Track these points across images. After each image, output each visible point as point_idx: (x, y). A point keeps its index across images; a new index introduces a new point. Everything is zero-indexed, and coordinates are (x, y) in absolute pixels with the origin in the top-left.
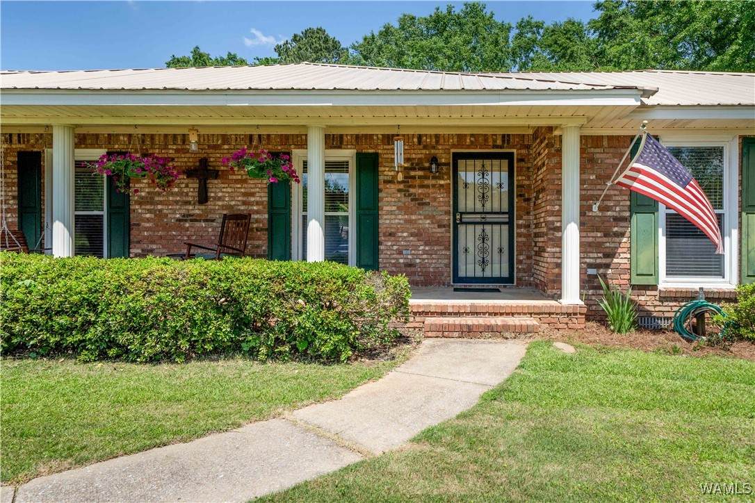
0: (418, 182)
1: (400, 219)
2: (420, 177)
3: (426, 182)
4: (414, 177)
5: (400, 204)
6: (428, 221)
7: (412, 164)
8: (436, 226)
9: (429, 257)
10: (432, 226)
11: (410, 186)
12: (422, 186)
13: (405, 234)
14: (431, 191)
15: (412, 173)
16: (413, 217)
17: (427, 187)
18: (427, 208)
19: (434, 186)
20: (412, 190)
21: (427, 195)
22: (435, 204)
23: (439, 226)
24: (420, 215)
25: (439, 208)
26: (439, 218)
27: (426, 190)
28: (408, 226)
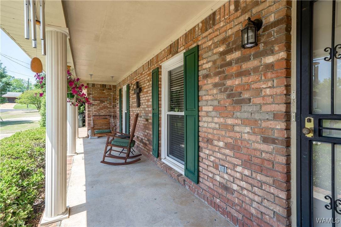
0: (234, 69)
1: (216, 123)
2: (238, 61)
3: (246, 66)
4: (230, 64)
5: (216, 103)
6: (248, 129)
7: (228, 45)
8: (258, 138)
9: (249, 188)
10: (253, 138)
11: (225, 78)
12: (240, 74)
13: (221, 144)
14: (252, 78)
15: (229, 58)
16: (230, 121)
17: (246, 73)
18: (246, 107)
19: (256, 70)
20: (229, 83)
21: (247, 87)
22: (258, 100)
23: (266, 140)
24: (237, 118)
25: (265, 108)
26: (264, 124)
27: (245, 79)
28: (223, 133)
